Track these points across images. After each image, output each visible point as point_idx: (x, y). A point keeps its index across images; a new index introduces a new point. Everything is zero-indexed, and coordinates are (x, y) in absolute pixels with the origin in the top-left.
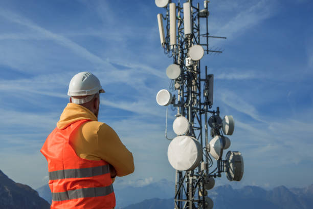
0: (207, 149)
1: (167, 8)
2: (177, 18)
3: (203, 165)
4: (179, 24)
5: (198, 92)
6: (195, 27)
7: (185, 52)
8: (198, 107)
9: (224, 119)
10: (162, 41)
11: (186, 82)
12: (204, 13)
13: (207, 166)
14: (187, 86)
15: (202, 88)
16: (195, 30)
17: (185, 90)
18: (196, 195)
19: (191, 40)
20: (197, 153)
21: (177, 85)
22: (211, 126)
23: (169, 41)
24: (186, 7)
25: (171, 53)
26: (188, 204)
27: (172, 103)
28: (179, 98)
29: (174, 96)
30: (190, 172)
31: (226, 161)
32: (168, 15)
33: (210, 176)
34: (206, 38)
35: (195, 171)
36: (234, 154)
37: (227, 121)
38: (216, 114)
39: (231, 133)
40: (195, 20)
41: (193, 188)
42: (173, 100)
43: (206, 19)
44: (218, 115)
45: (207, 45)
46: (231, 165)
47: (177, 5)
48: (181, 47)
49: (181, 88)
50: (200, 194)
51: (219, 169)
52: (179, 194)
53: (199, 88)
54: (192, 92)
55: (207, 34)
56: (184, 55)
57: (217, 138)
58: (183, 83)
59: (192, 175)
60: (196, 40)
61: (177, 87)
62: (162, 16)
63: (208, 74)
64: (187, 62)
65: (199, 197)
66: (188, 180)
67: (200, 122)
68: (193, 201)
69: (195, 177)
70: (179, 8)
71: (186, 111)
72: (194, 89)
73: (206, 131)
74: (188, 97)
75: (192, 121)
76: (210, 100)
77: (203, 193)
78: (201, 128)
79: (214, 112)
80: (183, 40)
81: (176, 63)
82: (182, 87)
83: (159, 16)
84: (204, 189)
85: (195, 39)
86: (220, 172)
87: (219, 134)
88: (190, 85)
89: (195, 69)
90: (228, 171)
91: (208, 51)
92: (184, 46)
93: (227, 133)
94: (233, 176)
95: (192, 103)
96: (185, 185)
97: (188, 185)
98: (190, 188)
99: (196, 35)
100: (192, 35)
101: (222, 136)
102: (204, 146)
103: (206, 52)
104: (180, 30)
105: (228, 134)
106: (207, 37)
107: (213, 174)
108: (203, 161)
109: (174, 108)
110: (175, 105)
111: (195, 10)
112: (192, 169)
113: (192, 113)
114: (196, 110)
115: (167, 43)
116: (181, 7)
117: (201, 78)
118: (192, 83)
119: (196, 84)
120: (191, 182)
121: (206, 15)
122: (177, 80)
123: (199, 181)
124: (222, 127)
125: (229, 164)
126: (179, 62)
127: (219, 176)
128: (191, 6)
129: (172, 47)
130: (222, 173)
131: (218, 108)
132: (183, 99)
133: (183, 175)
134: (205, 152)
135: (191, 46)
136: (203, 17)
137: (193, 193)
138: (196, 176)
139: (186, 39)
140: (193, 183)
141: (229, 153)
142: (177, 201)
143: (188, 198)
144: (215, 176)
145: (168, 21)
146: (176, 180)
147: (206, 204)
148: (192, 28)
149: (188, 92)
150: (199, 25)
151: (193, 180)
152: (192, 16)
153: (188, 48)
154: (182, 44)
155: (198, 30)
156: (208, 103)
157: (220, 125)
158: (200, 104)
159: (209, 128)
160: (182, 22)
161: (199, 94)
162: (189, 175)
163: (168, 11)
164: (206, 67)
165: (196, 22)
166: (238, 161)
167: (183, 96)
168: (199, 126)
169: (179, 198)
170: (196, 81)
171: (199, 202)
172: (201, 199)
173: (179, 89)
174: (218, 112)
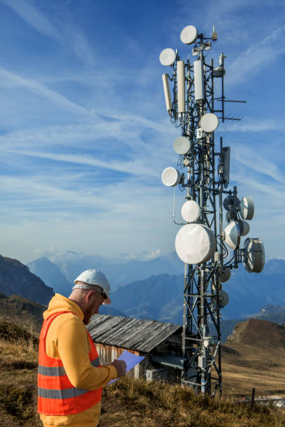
0: (221, 237)
1: (173, 65)
2: (185, 79)
3: (216, 255)
4: (188, 86)
5: (211, 169)
6: (208, 89)
7: (196, 120)
8: (212, 187)
9: (242, 200)
10: (168, 108)
11: (197, 158)
12: (219, 71)
13: (221, 257)
14: (199, 163)
15: (217, 163)
16: (208, 94)
17: (196, 167)
18: (209, 289)
19: (203, 106)
20: (209, 244)
21: (187, 162)
22: (227, 208)
23: (176, 107)
24: (197, 65)
25: (178, 122)
26: (199, 299)
27: (180, 183)
28: (188, 176)
29: (183, 174)
30: (202, 265)
31: (245, 250)
32: (175, 75)
33: (224, 267)
34: (221, 102)
35: (207, 263)
36: (253, 242)
37: (246, 204)
38: (232, 195)
39: (250, 217)
40: (208, 81)
41: (206, 281)
42: (181, 180)
43: (221, 79)
44: (235, 196)
45: (222, 111)
46: (250, 255)
47: (186, 62)
48: (191, 114)
49: (191, 165)
50: (214, 288)
51: (236, 259)
52: (189, 288)
53: (213, 164)
54: (205, 169)
55: (223, 97)
56: (195, 124)
57: (233, 224)
58: (193, 159)
59: (204, 268)
60: (209, 106)
61: (186, 164)
62: (167, 76)
63: (224, 146)
64: (198, 133)
65: (212, 291)
66: (200, 273)
67: (214, 204)
68: (205, 296)
69: (207, 270)
70: (188, 66)
71: (197, 193)
72: (208, 165)
73: (221, 215)
74: (199, 174)
75: (204, 204)
76: (226, 178)
77: (216, 287)
78: (214, 212)
79: (230, 193)
80: (193, 106)
81: (185, 135)
82: (192, 163)
83: (164, 76)
84: (217, 283)
85: (208, 104)
86: (236, 262)
87: (235, 219)
88: (201, 161)
89: (208, 142)
90: (246, 261)
91: (223, 118)
92: (195, 114)
93: (245, 217)
94: (252, 267)
95: (204, 182)
96: (196, 277)
97: (200, 278)
98: (202, 282)
99: (209, 99)
100: (204, 101)
101: (240, 221)
102: (218, 233)
103: (221, 120)
104: (190, 93)
105: (247, 219)
106: (223, 101)
107: (229, 265)
108: (217, 250)
109: (182, 189)
110: (184, 186)
111: (208, 69)
112: (204, 262)
113: (204, 194)
114: (208, 192)
115: (174, 111)
116: (191, 65)
117: (215, 152)
118: (204, 158)
119: (209, 159)
120: (202, 275)
121: (221, 73)
122: (186, 155)
123: (212, 273)
124: (239, 210)
125: (247, 254)
126: (188, 133)
127: (236, 267)
128: (204, 63)
129: (180, 116)
130: (239, 264)
131: (235, 188)
132: (193, 178)
133: (194, 267)
134: (219, 241)
135: (203, 114)
136: (217, 77)
137: (205, 286)
138: (209, 268)
139: (197, 105)
140: (205, 275)
141: (248, 240)
142: (187, 296)
143: (199, 294)
144: (231, 267)
145: (176, 82)
146: (186, 273)
147: (221, 298)
148: (205, 91)
149: (199, 169)
150: (212, 86)
151: (204, 272)
152: (204, 77)
153: (199, 117)
154: (192, 110)
155: (212, 93)
156: (224, 182)
157: (237, 208)
158: (214, 183)
159: (225, 211)
160: (192, 83)
161: (213, 172)
162: (200, 268)
163: (175, 70)
164: (221, 138)
165: (209, 83)
166: (258, 250)
167: (194, 174)
168: (212, 210)
169: (189, 293)
170: (209, 156)
171: (212, 297)
172: (215, 293)
173: (189, 165)
174: (235, 192)
